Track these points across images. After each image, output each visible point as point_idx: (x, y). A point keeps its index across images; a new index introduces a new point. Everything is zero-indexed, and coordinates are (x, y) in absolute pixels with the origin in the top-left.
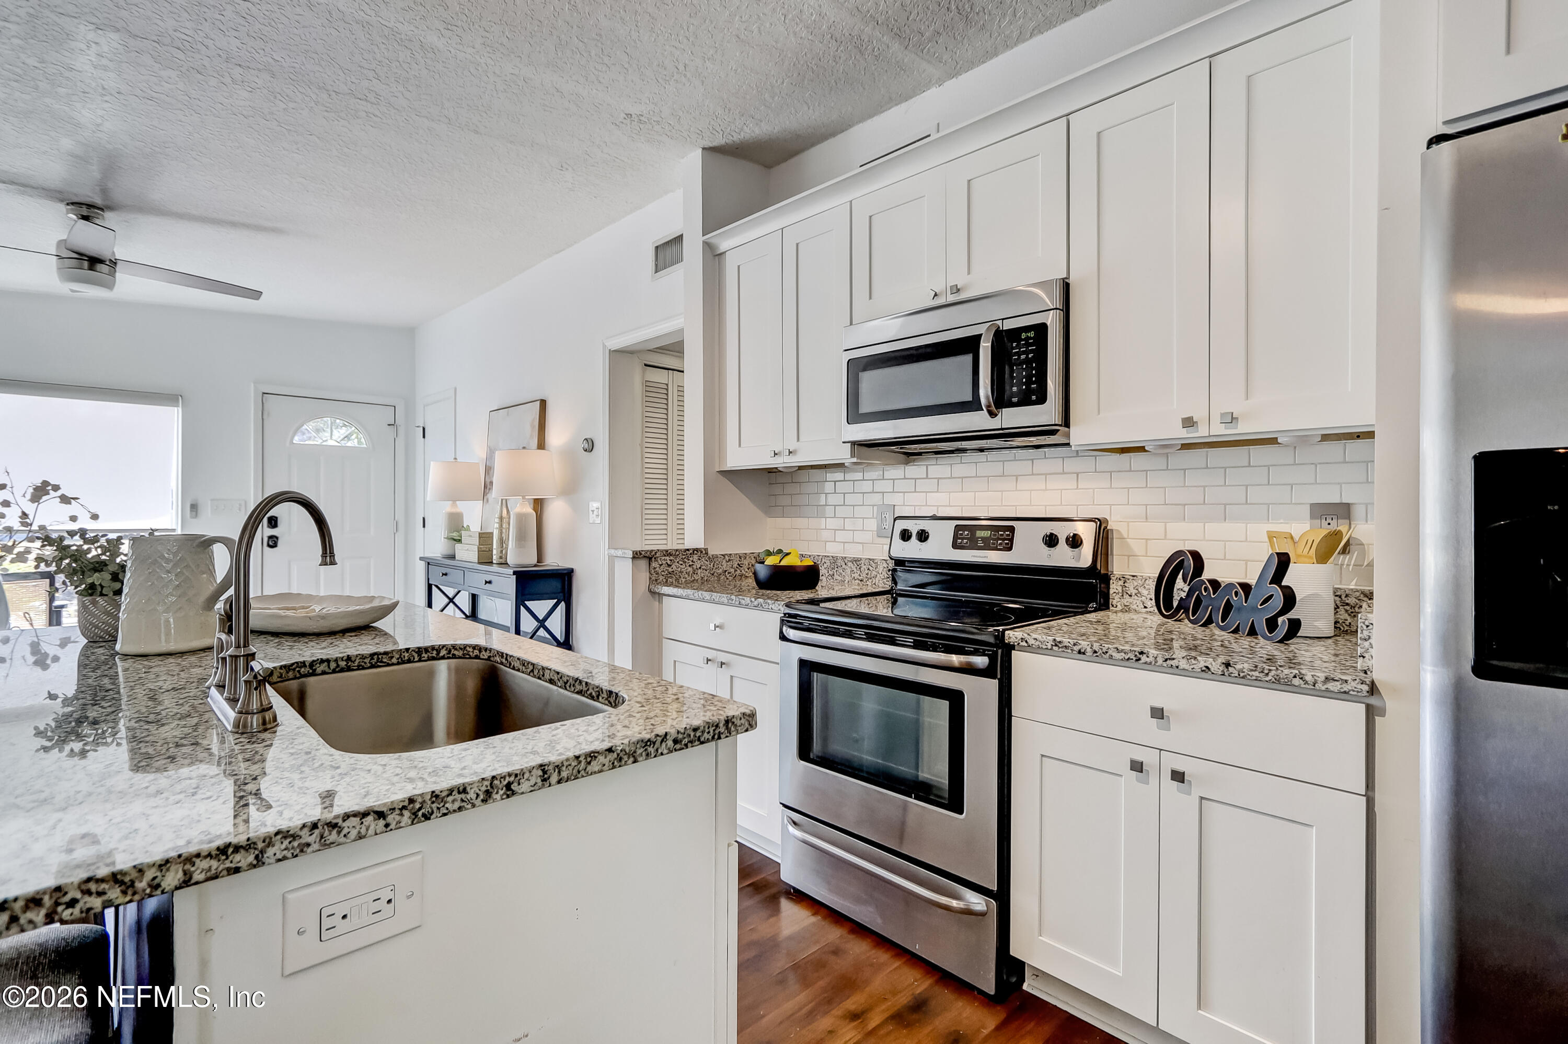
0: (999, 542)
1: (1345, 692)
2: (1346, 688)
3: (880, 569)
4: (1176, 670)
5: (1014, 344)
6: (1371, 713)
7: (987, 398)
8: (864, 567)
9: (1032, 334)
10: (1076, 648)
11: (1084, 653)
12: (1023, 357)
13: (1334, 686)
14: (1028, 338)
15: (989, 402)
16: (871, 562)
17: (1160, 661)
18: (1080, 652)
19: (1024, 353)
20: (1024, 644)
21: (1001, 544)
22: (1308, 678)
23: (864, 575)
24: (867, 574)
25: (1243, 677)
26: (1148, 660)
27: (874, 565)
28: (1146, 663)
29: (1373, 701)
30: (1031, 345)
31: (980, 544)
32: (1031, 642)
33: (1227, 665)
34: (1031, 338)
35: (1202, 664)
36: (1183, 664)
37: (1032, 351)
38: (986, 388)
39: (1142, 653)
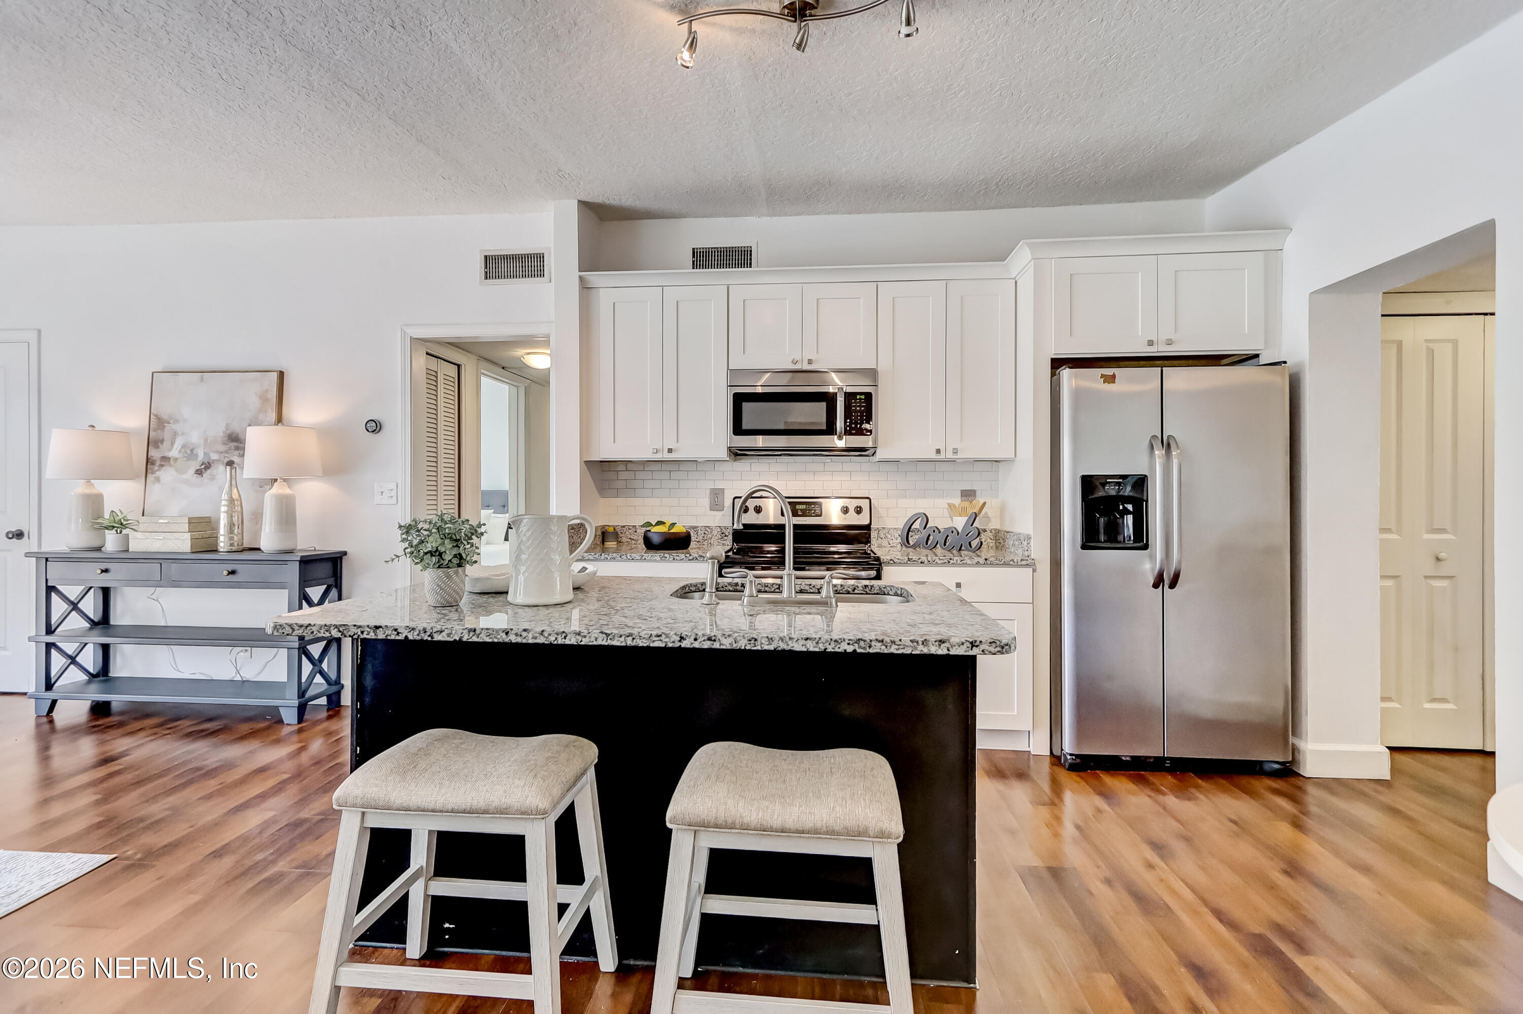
1: (1027, 565)
2: (1028, 562)
4: (966, 565)
5: (853, 401)
6: (1034, 571)
7: (841, 428)
9: (863, 397)
10: (920, 561)
11: (923, 563)
12: (858, 409)
13: (1024, 563)
14: (860, 399)
15: (842, 431)
16: (708, 528)
17: (959, 562)
18: (921, 563)
19: (858, 406)
20: (892, 562)
21: (813, 513)
22: (1015, 561)
25: (992, 564)
26: (953, 562)
28: (953, 564)
29: (1034, 567)
30: (863, 402)
31: (799, 513)
32: (896, 560)
33: (986, 559)
34: (862, 399)
35: (976, 561)
36: (969, 562)
37: (863, 406)
38: (840, 422)
39: (951, 559)
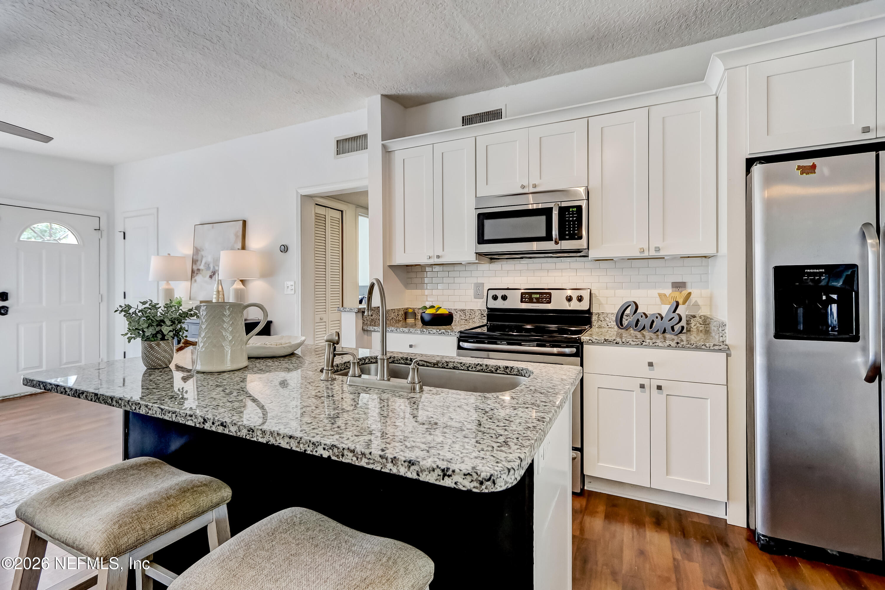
0: (544, 299)
1: (720, 349)
2: (720, 348)
3: (477, 314)
4: (658, 347)
5: (567, 213)
6: (728, 355)
7: (556, 235)
8: (467, 314)
9: (575, 209)
10: (615, 342)
11: (618, 343)
12: (571, 219)
13: (716, 348)
14: (573, 211)
15: (557, 237)
16: (472, 311)
17: (651, 344)
18: (616, 343)
19: (571, 217)
20: (591, 341)
21: (545, 301)
22: (707, 345)
23: (468, 317)
24: (470, 317)
25: (684, 347)
26: (646, 344)
27: (473, 312)
28: (645, 345)
29: (728, 352)
30: (575, 214)
31: (535, 300)
32: (594, 340)
33: (678, 343)
34: (575, 211)
35: (668, 344)
36: (660, 344)
37: (575, 217)
38: (555, 231)
39: (643, 341)
